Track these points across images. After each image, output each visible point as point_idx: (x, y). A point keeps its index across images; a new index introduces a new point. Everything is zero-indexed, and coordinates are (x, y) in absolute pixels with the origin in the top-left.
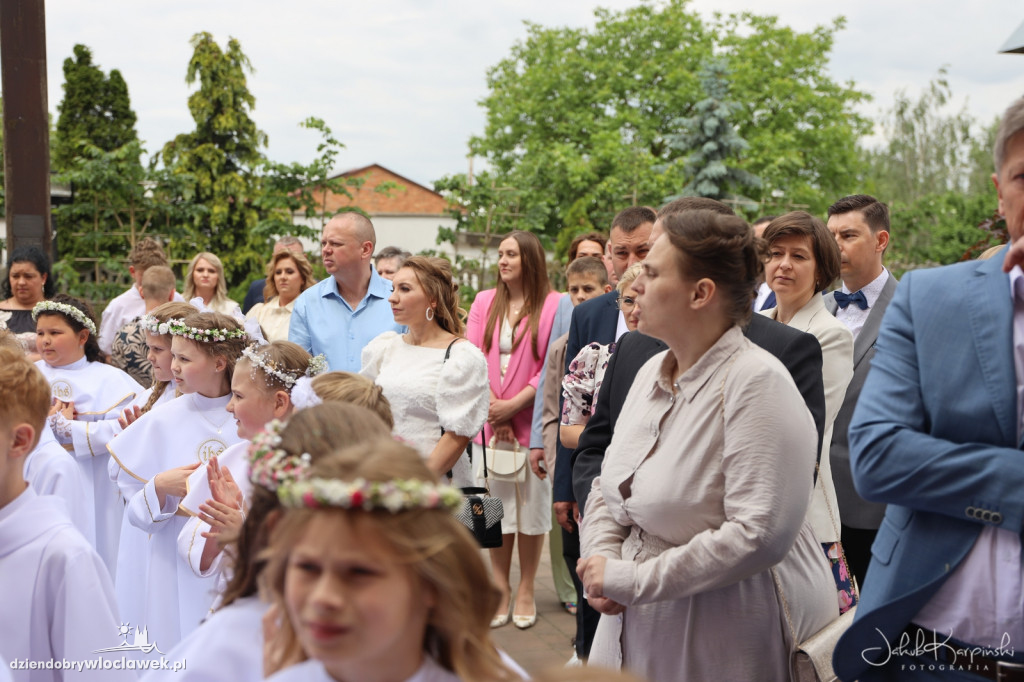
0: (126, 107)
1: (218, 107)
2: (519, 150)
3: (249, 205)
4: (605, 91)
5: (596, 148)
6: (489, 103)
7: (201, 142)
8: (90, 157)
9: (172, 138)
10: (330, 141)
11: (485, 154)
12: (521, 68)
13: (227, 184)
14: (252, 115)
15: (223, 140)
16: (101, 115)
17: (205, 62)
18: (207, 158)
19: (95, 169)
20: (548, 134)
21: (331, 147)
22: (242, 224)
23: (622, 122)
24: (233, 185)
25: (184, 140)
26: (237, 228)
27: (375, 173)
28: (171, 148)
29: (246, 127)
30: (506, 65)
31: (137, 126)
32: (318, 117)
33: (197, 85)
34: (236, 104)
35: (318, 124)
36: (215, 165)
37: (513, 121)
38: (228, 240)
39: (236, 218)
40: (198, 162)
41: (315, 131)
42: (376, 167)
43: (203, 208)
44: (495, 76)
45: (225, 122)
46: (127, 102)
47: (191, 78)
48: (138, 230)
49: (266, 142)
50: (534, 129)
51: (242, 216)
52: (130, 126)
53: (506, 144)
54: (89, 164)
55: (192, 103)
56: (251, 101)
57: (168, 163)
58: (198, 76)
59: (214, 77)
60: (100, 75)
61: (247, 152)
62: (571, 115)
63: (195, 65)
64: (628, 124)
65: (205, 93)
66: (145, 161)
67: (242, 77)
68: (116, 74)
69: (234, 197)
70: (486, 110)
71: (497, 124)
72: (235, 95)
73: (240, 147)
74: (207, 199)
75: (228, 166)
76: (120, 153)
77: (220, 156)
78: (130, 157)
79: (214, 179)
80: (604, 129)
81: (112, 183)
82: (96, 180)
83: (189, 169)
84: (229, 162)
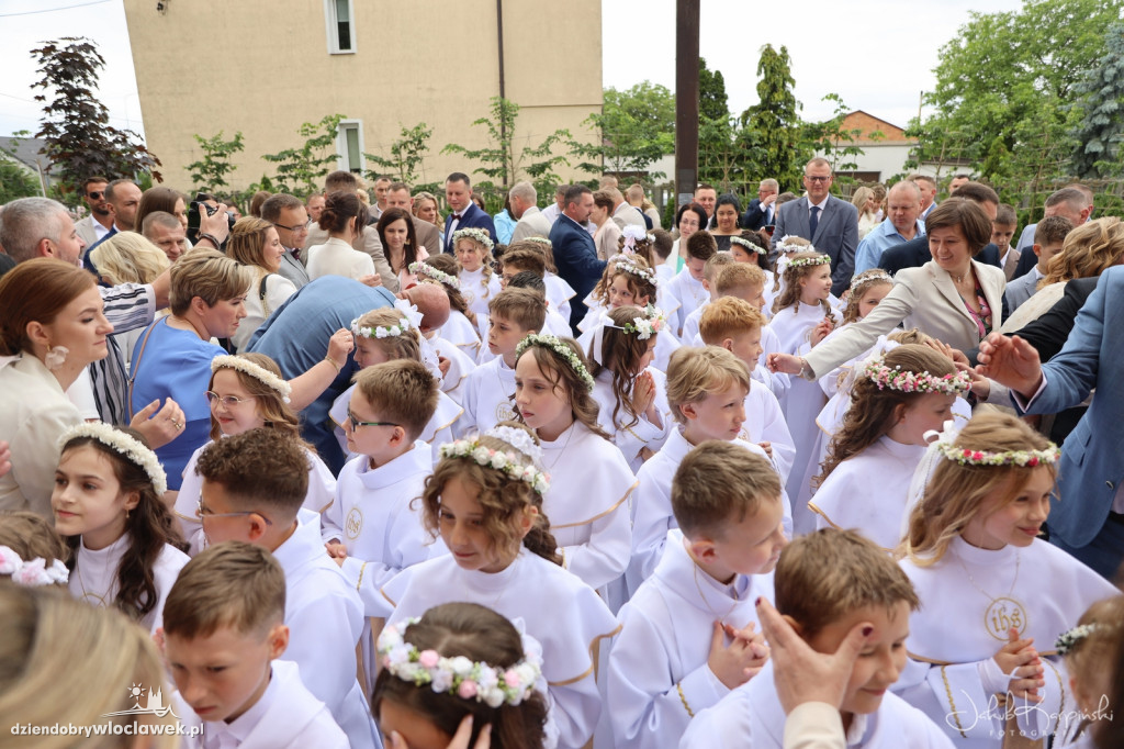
0: (723, 91)
1: (774, 89)
2: (959, 99)
3: (790, 147)
4: (1026, 54)
5: (1016, 95)
6: (939, 69)
7: (764, 109)
8: (703, 123)
9: (747, 108)
10: (843, 107)
11: (935, 103)
12: (964, 43)
13: (777, 134)
14: (793, 92)
15: (776, 108)
16: (709, 97)
17: (767, 62)
18: (766, 119)
19: (707, 130)
20: (981, 88)
21: (843, 110)
22: (786, 158)
23: (1038, 75)
24: (781, 135)
25: (753, 109)
26: (783, 161)
27: (858, 116)
28: (746, 115)
29: (789, 100)
30: (954, 42)
31: (727, 102)
32: (834, 93)
33: (762, 77)
34: (784, 85)
35: (836, 97)
36: (770, 123)
37: (956, 80)
38: (777, 168)
39: (782, 155)
40: (761, 122)
41: (833, 101)
42: (860, 112)
43: (764, 150)
44: (945, 52)
45: (778, 97)
46: (723, 88)
47: (759, 74)
48: (729, 164)
49: (801, 108)
50: (970, 84)
51: (786, 153)
52: (724, 102)
53: (950, 95)
54: (704, 129)
55: (759, 88)
56: (793, 82)
57: (744, 124)
58: (763, 71)
59: (772, 71)
60: (711, 74)
61: (790, 115)
62: (998, 73)
63: (762, 64)
64: (1041, 77)
65: (766, 81)
66: (731, 123)
67: (788, 68)
68: (718, 73)
69: (781, 143)
70: (937, 74)
71: (944, 82)
72: (784, 80)
73: (785, 112)
74: (765, 144)
75: (778, 124)
76: (720, 121)
77: (774, 118)
78: (726, 123)
79: (769, 132)
80: (1023, 81)
81: (716, 139)
82: (707, 138)
83: (756, 127)
84: (779, 121)
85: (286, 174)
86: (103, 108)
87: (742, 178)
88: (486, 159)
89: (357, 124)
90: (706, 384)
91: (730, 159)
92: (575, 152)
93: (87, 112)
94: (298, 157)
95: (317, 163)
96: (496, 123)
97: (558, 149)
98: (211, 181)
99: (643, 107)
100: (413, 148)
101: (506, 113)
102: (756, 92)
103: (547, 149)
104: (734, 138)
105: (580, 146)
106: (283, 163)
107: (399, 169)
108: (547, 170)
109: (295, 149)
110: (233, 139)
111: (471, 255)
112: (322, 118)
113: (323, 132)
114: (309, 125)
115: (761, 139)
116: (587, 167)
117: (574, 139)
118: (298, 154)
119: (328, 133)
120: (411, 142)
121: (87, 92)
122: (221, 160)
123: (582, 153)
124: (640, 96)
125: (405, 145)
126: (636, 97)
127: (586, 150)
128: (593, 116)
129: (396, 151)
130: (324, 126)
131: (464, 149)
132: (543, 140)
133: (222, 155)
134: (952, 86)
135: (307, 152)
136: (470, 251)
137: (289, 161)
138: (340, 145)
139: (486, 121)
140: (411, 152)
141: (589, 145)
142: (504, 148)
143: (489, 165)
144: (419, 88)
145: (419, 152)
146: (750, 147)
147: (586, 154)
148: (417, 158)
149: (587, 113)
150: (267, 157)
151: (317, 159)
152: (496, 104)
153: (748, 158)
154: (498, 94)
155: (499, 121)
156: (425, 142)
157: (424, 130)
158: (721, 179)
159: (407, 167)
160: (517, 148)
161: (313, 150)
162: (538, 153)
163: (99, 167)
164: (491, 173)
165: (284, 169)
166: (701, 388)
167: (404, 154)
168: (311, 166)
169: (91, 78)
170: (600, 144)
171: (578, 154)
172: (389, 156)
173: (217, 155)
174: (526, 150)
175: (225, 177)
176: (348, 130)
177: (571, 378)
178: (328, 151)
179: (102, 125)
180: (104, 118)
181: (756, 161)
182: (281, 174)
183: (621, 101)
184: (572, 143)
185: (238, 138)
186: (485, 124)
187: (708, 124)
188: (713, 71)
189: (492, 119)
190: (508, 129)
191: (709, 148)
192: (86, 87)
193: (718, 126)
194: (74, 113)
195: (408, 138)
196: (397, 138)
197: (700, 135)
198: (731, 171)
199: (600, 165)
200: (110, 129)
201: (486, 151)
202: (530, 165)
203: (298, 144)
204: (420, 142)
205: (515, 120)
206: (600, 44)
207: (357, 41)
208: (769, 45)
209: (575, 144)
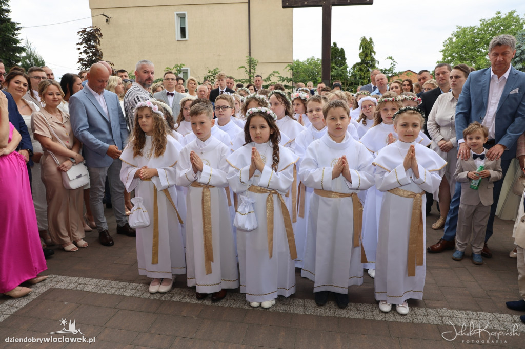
1: (366, 55)
4: (482, 44)
6: (443, 51)
7: (362, 64)
8: (336, 69)
9: (355, 64)
12: (454, 40)
14: (375, 57)
15: (367, 64)
16: (338, 59)
17: (363, 44)
18: (363, 68)
21: (394, 63)
25: (358, 64)
27: (408, 72)
28: (354, 67)
29: (373, 60)
30: (450, 39)
31: (346, 61)
33: (362, 50)
34: (371, 54)
35: (391, 58)
36: (365, 70)
37: (451, 55)
40: (361, 70)
41: (390, 60)
42: (409, 70)
43: (362, 80)
44: (446, 43)
45: (368, 59)
46: (344, 55)
47: (360, 49)
49: (378, 63)
50: (457, 57)
52: (345, 61)
54: (336, 71)
55: (360, 55)
56: (375, 53)
57: (354, 70)
58: (362, 48)
59: (366, 48)
61: (373, 66)
62: (470, 52)
63: (361, 45)
65: (363, 52)
66: (348, 69)
67: (373, 47)
68: (342, 49)
70: (442, 53)
71: (445, 56)
72: (371, 52)
73: (371, 65)
75: (368, 70)
76: (342, 68)
77: (366, 68)
78: (346, 69)
79: (364, 74)
80: (481, 56)
81: (341, 75)
83: (359, 71)
84: (368, 69)
89: (187, 70)
91: (347, 85)
92: (281, 80)
96: (248, 67)
97: (274, 79)
100: (213, 78)
101: (252, 63)
102: (359, 57)
103: (269, 79)
104: (349, 76)
105: (283, 78)
112: (174, 66)
114: (169, 68)
115: (361, 76)
117: (281, 75)
120: (212, 76)
123: (284, 81)
124: (310, 64)
125: (209, 77)
126: (308, 64)
127: (285, 79)
128: (289, 65)
130: (175, 69)
132: (268, 75)
134: (449, 58)
139: (244, 67)
141: (287, 77)
144: (214, 55)
147: (285, 81)
149: (286, 65)
152: (247, 60)
154: (248, 55)
157: (217, 70)
170: (292, 77)
176: (183, 72)
183: (302, 66)
188: (340, 48)
189: (246, 66)
190: (252, 70)
191: (338, 79)
193: (342, 70)
195: (210, 74)
196: (206, 74)
199: (291, 86)
201: (243, 79)
205: (256, 67)
206: (292, 37)
207: (189, 35)
208: (364, 37)
209: (281, 77)
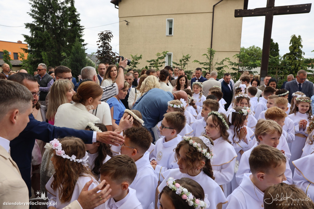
1: (295, 48)
3: (299, 66)
7: (291, 54)
8: (271, 58)
9: (285, 54)
13: (295, 62)
14: (302, 49)
15: (295, 54)
16: (273, 50)
17: (293, 40)
19: (272, 60)
25: (287, 54)
26: (296, 70)
28: (285, 56)
29: (300, 52)
31: (279, 52)
33: (291, 44)
36: (293, 58)
38: (294, 72)
39: (296, 68)
40: (290, 58)
45: (296, 51)
46: (278, 48)
47: (290, 44)
48: (278, 70)
49: (304, 54)
52: (278, 52)
54: (271, 59)
55: (290, 48)
56: (302, 46)
57: (284, 58)
58: (292, 43)
59: (295, 43)
60: (274, 43)
61: (300, 56)
63: (291, 41)
65: (292, 46)
66: (280, 58)
67: (301, 42)
68: (277, 43)
69: (296, 65)
72: (299, 46)
73: (298, 55)
74: (291, 65)
76: (276, 57)
77: (294, 57)
78: (278, 58)
79: (292, 61)
81: (274, 62)
82: (271, 62)
83: (288, 60)
84: (296, 58)
85: (151, 66)
86: (111, 47)
87: (282, 75)
88: (205, 65)
89: (171, 54)
90: (266, 131)
91: (278, 69)
92: (231, 64)
93: (107, 48)
94: (155, 62)
95: (160, 63)
96: (209, 55)
97: (225, 63)
98: (133, 66)
99: (252, 53)
100: (185, 61)
101: (212, 53)
103: (222, 63)
104: (280, 62)
105: (232, 63)
106: (151, 63)
107: (181, 66)
108: (222, 69)
109: (155, 59)
110: (140, 56)
111: (197, 89)
112: (162, 52)
113: (162, 55)
114: (159, 53)
115: (289, 63)
116: (234, 69)
117: (231, 61)
118: (155, 61)
119: (163, 56)
120: (185, 59)
121: (108, 43)
122: (136, 61)
124: (252, 50)
125: (183, 60)
126: (250, 50)
127: (234, 64)
128: (237, 54)
129: (181, 61)
130: (163, 54)
131: (199, 62)
132: (222, 60)
133: (136, 60)
135: (157, 60)
136: (197, 88)
137: (153, 62)
138: (166, 59)
139: (206, 54)
140: (185, 62)
141: (235, 62)
142: (210, 62)
143: (206, 67)
144: (189, 45)
145: (187, 62)
146: (285, 65)
147: (234, 65)
148: (186, 64)
149: (235, 54)
150: (147, 61)
151: (160, 62)
152: (209, 50)
153: (284, 69)
154: (210, 47)
155: (210, 55)
156: (189, 59)
157: (189, 56)
158: (275, 74)
159: (183, 66)
160: (214, 62)
161: (159, 60)
162: (220, 64)
163: (108, 61)
164: (206, 69)
165: (151, 64)
166: (265, 131)
167: (183, 62)
168: (158, 64)
169: (109, 40)
170: (238, 62)
171: (231, 65)
172: (179, 62)
173: (135, 60)
174: (216, 63)
175: (137, 65)
176: (169, 55)
177: (221, 125)
178: (163, 60)
179: (110, 51)
180: (111, 49)
181: (287, 69)
182: (150, 66)
183: (246, 51)
184: (230, 62)
185: (141, 56)
186: (206, 55)
187: (272, 58)
188: (275, 43)
189: (207, 54)
190: (212, 57)
191: (272, 65)
192: (108, 42)
193: (276, 59)
194: (105, 48)
195: (184, 58)
196: (181, 58)
197: (269, 61)
198: (278, 72)
199: (238, 68)
200: (112, 52)
201: (205, 63)
202: (217, 67)
203: (156, 58)
204: (187, 59)
205: (214, 55)
206: (241, 35)
207: (174, 33)
208: (294, 35)
209: (231, 62)
